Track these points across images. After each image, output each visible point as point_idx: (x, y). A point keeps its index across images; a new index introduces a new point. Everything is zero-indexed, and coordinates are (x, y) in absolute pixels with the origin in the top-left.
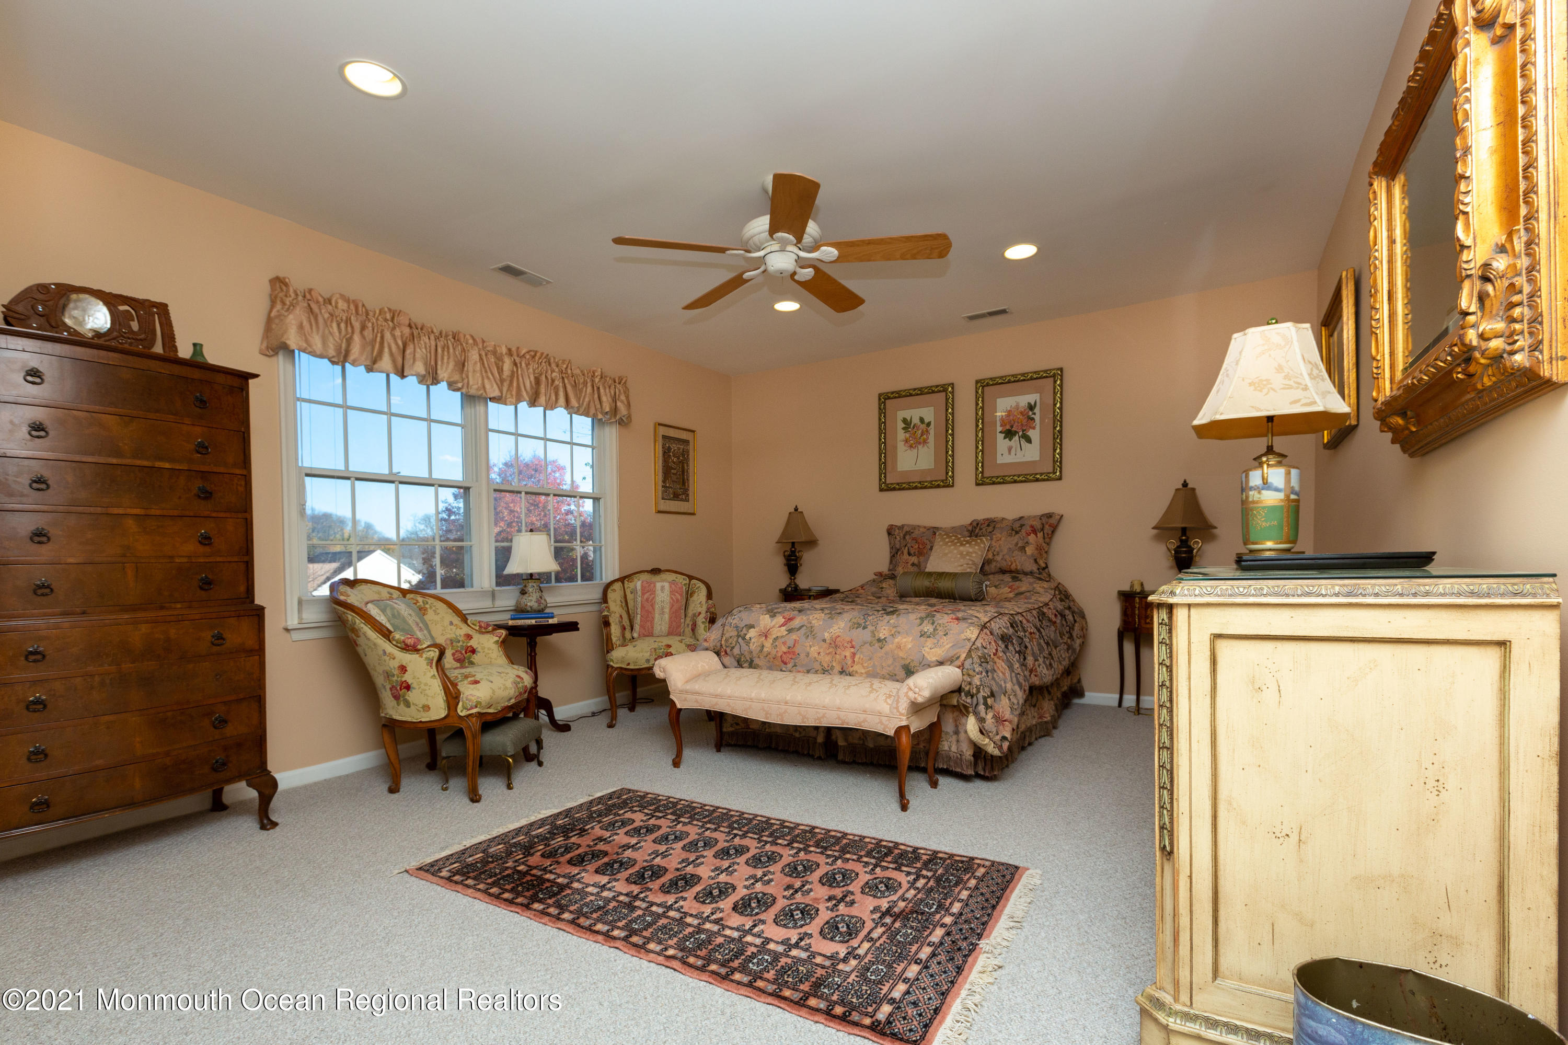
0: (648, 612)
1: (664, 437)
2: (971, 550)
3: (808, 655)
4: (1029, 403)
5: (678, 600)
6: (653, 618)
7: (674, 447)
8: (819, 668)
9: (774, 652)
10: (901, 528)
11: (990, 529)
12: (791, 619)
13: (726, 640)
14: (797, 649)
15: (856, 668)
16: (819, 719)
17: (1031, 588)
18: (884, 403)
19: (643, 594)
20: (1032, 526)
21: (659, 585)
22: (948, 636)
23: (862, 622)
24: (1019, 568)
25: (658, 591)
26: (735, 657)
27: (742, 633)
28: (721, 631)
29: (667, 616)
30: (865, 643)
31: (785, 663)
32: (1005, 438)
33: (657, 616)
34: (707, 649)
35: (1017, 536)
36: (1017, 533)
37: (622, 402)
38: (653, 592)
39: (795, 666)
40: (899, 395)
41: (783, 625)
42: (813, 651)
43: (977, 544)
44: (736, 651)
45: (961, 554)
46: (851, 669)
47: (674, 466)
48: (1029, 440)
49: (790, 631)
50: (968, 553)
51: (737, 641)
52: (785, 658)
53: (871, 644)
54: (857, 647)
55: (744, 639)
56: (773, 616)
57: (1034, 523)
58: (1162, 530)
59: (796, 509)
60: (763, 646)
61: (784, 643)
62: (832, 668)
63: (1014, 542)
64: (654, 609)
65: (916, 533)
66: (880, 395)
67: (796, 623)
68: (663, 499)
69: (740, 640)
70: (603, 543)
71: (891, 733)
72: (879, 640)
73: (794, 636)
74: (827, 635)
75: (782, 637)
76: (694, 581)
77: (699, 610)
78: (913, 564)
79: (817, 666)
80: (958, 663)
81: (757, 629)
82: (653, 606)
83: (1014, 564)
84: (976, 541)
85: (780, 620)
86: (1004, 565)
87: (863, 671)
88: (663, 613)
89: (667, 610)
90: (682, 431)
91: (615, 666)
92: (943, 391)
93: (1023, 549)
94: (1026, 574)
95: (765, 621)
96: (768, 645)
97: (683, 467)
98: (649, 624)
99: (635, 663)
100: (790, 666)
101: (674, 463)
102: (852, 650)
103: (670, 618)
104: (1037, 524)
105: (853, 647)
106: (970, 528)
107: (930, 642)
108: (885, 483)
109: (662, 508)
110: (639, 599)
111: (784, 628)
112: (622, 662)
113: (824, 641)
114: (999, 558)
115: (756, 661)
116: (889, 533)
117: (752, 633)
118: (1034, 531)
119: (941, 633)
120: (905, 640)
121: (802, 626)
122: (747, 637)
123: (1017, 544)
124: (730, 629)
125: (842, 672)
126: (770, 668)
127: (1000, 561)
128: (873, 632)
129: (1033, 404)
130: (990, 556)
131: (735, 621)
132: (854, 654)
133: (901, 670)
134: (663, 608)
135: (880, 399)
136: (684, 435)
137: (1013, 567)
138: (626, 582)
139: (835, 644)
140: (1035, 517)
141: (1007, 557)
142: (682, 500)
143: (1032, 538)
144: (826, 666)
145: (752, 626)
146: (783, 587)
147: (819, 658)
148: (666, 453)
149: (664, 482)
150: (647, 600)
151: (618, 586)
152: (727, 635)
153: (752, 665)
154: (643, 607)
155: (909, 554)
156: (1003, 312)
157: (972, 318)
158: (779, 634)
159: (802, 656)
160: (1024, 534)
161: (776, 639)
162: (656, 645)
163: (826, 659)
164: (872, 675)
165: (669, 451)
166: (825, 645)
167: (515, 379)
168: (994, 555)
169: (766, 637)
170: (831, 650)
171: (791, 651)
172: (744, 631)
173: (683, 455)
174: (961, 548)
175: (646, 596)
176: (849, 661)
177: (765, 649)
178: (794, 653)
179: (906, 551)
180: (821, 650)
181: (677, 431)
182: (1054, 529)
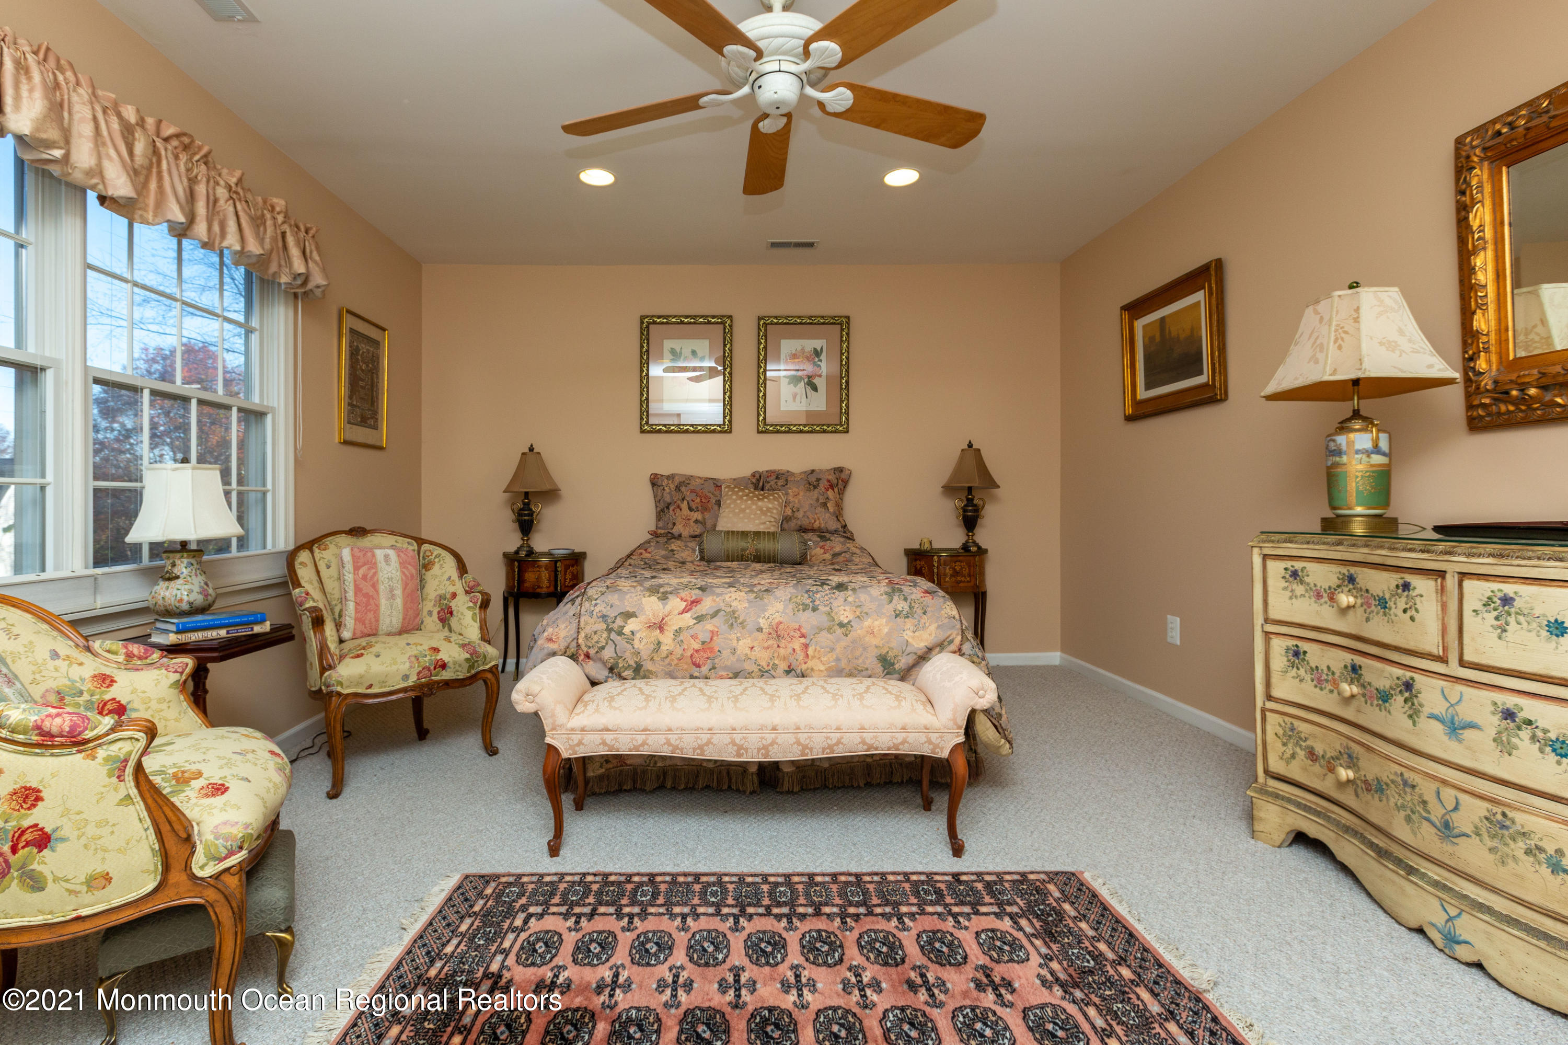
0: (367, 595)
1: (352, 331)
2: (770, 506)
3: (734, 651)
4: (815, 349)
5: (412, 576)
6: (377, 606)
7: (363, 347)
8: (756, 669)
9: (679, 651)
10: (671, 477)
11: (781, 482)
12: (696, 602)
13: (587, 637)
14: (718, 643)
15: (811, 664)
16: (831, 747)
17: (845, 549)
18: (648, 327)
19: (356, 568)
20: (829, 481)
21: (379, 553)
22: (929, 614)
23: (808, 601)
24: (823, 526)
25: (381, 564)
26: (604, 663)
27: (615, 626)
28: (575, 625)
29: (399, 602)
30: (821, 630)
31: (698, 666)
32: (789, 383)
33: (383, 602)
34: (554, 654)
35: (816, 491)
36: (815, 487)
37: (315, 262)
38: (373, 565)
39: (714, 668)
40: (666, 320)
41: (685, 611)
42: (743, 646)
43: (775, 499)
44: (608, 654)
45: (761, 510)
46: (804, 667)
47: (362, 375)
48: (815, 389)
49: (700, 619)
50: (769, 510)
51: (609, 638)
52: (697, 658)
53: (830, 631)
54: (809, 636)
55: (620, 633)
56: (664, 597)
57: (830, 478)
58: (949, 490)
59: (531, 449)
60: (659, 643)
61: (694, 637)
62: (775, 666)
63: (815, 497)
64: (377, 591)
65: (694, 484)
66: (642, 318)
67: (708, 604)
68: (349, 423)
69: (613, 635)
70: (269, 486)
71: (945, 754)
72: (841, 625)
73: (709, 626)
74: (762, 623)
75: (688, 628)
76: (425, 547)
77: (452, 589)
78: (697, 521)
79: (750, 667)
80: (953, 647)
81: (642, 618)
82: (374, 586)
83: (817, 522)
84: (773, 495)
85: (676, 603)
86: (805, 523)
87: (822, 667)
88: (393, 597)
89: (398, 592)
90: (372, 327)
91: (345, 691)
92: (721, 323)
93: (825, 505)
94: (831, 533)
95: (651, 606)
96: (667, 640)
97: (372, 379)
98: (370, 615)
99: (383, 683)
100: (704, 669)
101: (362, 370)
102: (803, 640)
103: (405, 604)
104: (832, 477)
105: (803, 636)
106: (754, 480)
107: (909, 624)
108: (647, 423)
109: (350, 437)
110: (349, 577)
111: (689, 615)
112: (358, 684)
113: (760, 630)
114: (800, 515)
115: (648, 666)
116: (654, 484)
117: (632, 625)
118: (832, 487)
119: (920, 611)
120: (877, 623)
121: (717, 612)
122: (627, 630)
123: (818, 500)
124: (591, 621)
125: (789, 672)
126: (672, 676)
127: (802, 518)
128: (829, 614)
129: (819, 349)
130: (789, 512)
131: (597, 609)
132: (806, 646)
133: (876, 661)
134: (391, 590)
135: (642, 323)
136: (373, 333)
137: (816, 525)
138: (316, 551)
139: (777, 633)
140: (828, 471)
141: (809, 514)
142: (370, 427)
143: (830, 493)
144: (764, 664)
145: (633, 615)
146: (512, 549)
147: (753, 655)
148: (354, 353)
149: (350, 397)
150: (364, 577)
151: (304, 556)
152: (588, 630)
153: (639, 672)
154: (358, 589)
155: (691, 509)
156: (811, 245)
157: (774, 245)
158: (681, 624)
159: (726, 653)
160: (823, 489)
161: (679, 631)
162: (414, 651)
163: (763, 657)
164: (834, 672)
165: (357, 354)
166: (760, 636)
167: (154, 170)
168: (793, 511)
169: (661, 629)
170: (770, 642)
171: (707, 647)
172: (619, 622)
173: (373, 362)
174: (760, 503)
175: (362, 572)
176: (800, 655)
177: (663, 648)
178: (712, 650)
179: (684, 505)
180: (755, 644)
181: (366, 325)
182: (846, 483)
